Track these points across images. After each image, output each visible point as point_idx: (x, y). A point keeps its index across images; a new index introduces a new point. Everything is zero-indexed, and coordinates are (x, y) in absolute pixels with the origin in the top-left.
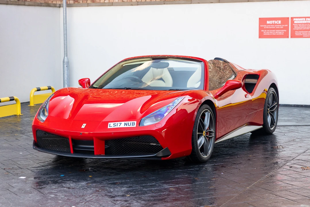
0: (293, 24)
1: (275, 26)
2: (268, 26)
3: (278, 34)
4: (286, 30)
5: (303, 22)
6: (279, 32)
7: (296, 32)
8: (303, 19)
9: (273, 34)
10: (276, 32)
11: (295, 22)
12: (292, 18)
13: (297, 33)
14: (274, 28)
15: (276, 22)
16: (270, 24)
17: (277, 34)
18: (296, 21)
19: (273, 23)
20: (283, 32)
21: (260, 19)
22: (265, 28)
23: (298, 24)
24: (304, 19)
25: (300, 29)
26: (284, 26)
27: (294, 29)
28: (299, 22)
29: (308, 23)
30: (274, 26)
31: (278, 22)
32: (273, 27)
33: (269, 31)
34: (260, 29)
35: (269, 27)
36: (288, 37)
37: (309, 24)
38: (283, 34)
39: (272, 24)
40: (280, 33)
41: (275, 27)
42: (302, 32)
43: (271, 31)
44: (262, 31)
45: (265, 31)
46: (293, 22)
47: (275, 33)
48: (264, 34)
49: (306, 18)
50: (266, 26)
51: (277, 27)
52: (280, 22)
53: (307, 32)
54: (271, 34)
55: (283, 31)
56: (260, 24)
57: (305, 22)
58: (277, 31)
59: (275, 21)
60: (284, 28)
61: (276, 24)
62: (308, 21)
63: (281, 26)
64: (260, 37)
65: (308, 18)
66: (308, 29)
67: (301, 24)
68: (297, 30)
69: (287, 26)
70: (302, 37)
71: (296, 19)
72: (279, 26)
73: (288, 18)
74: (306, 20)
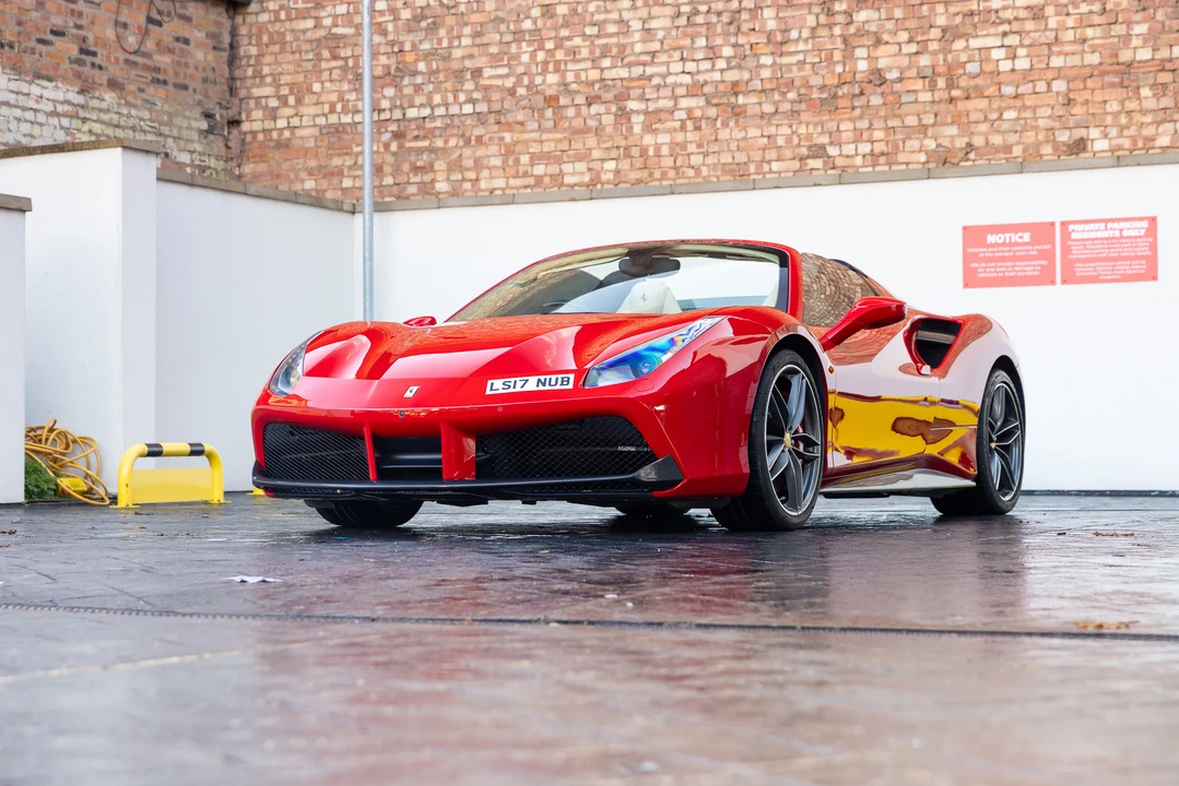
0: (1069, 243)
1: (1012, 248)
2: (990, 250)
3: (1023, 274)
4: (1044, 259)
5: (1099, 235)
6: (1026, 268)
7: (1077, 265)
8: (1097, 225)
9: (1007, 274)
10: (1016, 269)
11: (1074, 236)
12: (1064, 224)
13: (1080, 270)
14: (1009, 256)
15: (1015, 238)
16: (997, 245)
17: (1019, 274)
18: (1078, 233)
19: (1008, 241)
20: (1039, 268)
21: (965, 228)
22: (981, 255)
23: (1083, 240)
24: (1102, 226)
25: (1091, 256)
26: (1040, 248)
27: (1070, 257)
28: (1086, 236)
29: (1114, 238)
30: (1010, 251)
31: (1021, 237)
32: (1007, 254)
33: (994, 264)
34: (968, 259)
35: (994, 252)
36: (1053, 282)
37: (1116, 241)
38: (1037, 273)
39: (1004, 244)
40: (1030, 269)
41: (1011, 254)
42: (1097, 264)
43: (999, 264)
44: (974, 265)
45: (983, 265)
46: (1066, 235)
47: (1013, 271)
48: (980, 275)
49: (1106, 221)
50: (985, 250)
51: (1018, 254)
52: (1027, 237)
53: (1112, 263)
54: (1001, 274)
55: (1036, 263)
56: (965, 246)
57: (1106, 234)
58: (1018, 263)
59: (1013, 235)
60: (1041, 255)
61: (1017, 244)
62: (1113, 230)
63: (1031, 248)
64: (966, 285)
65: (1113, 220)
66: (1114, 255)
67: (1093, 240)
68: (1079, 261)
69: (1048, 250)
70: (1095, 280)
71: (1077, 227)
72: (1024, 248)
73: (1053, 224)
74: (1107, 230)
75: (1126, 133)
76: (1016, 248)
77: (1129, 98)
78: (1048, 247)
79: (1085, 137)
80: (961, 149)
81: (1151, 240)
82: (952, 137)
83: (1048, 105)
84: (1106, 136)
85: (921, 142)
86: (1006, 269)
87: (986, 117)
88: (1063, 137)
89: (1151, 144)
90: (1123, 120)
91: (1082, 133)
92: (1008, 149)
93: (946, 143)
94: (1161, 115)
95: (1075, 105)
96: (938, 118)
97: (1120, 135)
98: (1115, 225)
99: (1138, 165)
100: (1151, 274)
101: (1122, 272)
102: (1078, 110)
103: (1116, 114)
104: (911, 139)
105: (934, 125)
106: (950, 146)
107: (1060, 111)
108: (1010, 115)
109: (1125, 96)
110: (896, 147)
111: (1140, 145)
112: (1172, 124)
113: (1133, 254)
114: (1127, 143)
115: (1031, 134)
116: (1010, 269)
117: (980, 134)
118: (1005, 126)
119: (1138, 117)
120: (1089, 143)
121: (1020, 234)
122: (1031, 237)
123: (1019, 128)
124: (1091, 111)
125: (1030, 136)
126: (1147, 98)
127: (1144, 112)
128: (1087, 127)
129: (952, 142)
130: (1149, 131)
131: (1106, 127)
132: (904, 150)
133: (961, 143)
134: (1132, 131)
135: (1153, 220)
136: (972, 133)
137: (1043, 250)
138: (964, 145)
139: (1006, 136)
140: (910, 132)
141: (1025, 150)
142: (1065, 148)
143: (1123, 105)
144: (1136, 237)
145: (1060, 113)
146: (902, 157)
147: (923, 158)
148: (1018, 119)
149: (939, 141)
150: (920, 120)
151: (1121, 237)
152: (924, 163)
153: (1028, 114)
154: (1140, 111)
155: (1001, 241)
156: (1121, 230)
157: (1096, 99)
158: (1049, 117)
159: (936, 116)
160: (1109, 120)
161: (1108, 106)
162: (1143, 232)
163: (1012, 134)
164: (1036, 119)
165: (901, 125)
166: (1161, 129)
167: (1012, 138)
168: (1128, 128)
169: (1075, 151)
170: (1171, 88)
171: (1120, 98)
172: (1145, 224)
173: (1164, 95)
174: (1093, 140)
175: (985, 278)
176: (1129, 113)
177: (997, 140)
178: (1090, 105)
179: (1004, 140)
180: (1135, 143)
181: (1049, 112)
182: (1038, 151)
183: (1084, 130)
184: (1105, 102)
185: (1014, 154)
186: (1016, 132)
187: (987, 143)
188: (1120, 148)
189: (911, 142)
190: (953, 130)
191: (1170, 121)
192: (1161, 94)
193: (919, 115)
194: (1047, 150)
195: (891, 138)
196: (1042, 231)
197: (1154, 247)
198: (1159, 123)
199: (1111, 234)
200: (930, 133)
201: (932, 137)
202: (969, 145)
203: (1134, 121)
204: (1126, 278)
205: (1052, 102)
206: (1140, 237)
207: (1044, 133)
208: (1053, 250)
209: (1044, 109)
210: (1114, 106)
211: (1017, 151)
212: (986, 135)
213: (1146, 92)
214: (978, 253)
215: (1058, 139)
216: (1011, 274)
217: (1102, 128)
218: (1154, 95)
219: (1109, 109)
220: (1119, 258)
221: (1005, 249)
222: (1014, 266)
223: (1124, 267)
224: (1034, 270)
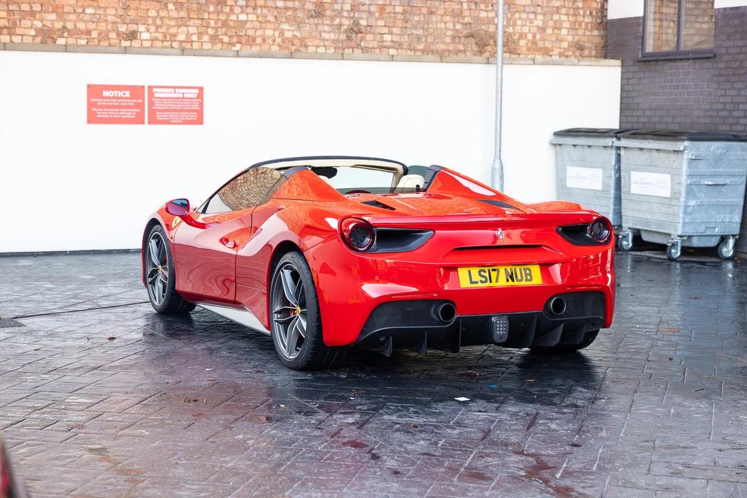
0: (153, 99)
1: (119, 101)
2: (105, 100)
3: (125, 117)
4: (138, 108)
5: (171, 96)
6: (127, 113)
7: (157, 113)
8: (170, 89)
9: (115, 116)
10: (121, 113)
11: (156, 95)
12: (150, 88)
13: (159, 116)
15: (121, 94)
16: (109, 98)
17: (123, 117)
18: (158, 93)
19: (116, 95)
20: (135, 114)
21: (89, 86)
22: (99, 103)
23: (161, 98)
24: (173, 90)
25: (166, 108)
26: (135, 101)
27: (153, 108)
28: (163, 95)
29: (179, 98)
30: (117, 102)
31: (124, 94)
32: (115, 104)
33: (107, 110)
34: (90, 105)
35: (107, 102)
36: (143, 123)
37: (180, 100)
38: (134, 117)
39: (114, 98)
40: (129, 114)
41: (118, 104)
42: (169, 113)
43: (110, 110)
44: (94, 109)
45: (100, 110)
46: (151, 94)
47: (119, 114)
48: (98, 116)
49: (175, 88)
50: (102, 100)
51: (122, 104)
52: (128, 94)
53: (178, 113)
54: (111, 116)
55: (133, 110)
56: (89, 96)
57: (174, 95)
58: (122, 110)
59: (119, 92)
60: (136, 106)
61: (121, 98)
62: (179, 93)
63: (130, 101)
64: (89, 122)
65: (182, 88)
66: (179, 108)
67: (166, 98)
68: (159, 111)
69: (140, 103)
70: (168, 122)
71: (158, 90)
72: (126, 101)
73: (143, 87)
74: (175, 92)
75: (160, 30)
76: (121, 101)
77: (161, 9)
78: (141, 101)
79: (136, 30)
80: (59, 30)
81: (200, 101)
82: (53, 21)
83: (114, 8)
84: (148, 31)
85: (32, 22)
86: (113, 113)
87: (74, 10)
88: (123, 28)
89: (174, 39)
90: (159, 22)
91: (133, 27)
92: (89, 33)
93: (48, 24)
94: (180, 22)
95: (130, 9)
96: (43, 7)
97: (157, 31)
98: (180, 90)
99: (194, 55)
100: (199, 121)
101: (183, 119)
102: (131, 13)
103: (154, 18)
104: (25, 19)
105: (40, 12)
106: (50, 26)
107: (120, 12)
108: (90, 11)
109: (159, 7)
110: (15, 24)
111: (168, 38)
112: (186, 28)
113: (190, 108)
114: (160, 36)
115: (103, 24)
116: (117, 113)
117: (71, 21)
118: (87, 18)
119: (166, 21)
120: (139, 34)
121: (124, 92)
122: (131, 94)
123: (95, 20)
124: (139, 15)
125: (103, 26)
126: (172, 10)
127: (170, 18)
128: (137, 24)
129: (52, 25)
130: (173, 30)
131: (148, 25)
132: (20, 27)
133: (59, 25)
134: (163, 29)
135: (201, 89)
136: (66, 20)
137: (137, 102)
138: (60, 27)
139: (88, 25)
140: (24, 15)
141: (99, 34)
142: (125, 36)
143: (158, 13)
144: (192, 99)
145: (121, 13)
146: (19, 31)
147: (33, 32)
148: (95, 14)
149: (45, 23)
150: (31, 7)
151: (184, 98)
152: (33, 36)
153: (101, 12)
154: (168, 18)
155: (111, 96)
156: (183, 94)
157: (142, 7)
158: (114, 15)
159: (42, 6)
160: (150, 21)
161: (149, 12)
162: (195, 96)
163: (91, 23)
164: (106, 15)
165: (18, 9)
166: (180, 30)
167: (91, 26)
168: (161, 27)
169: (131, 38)
170: (185, 6)
171: (157, 9)
172: (197, 91)
173: (182, 9)
174: (140, 33)
175: (101, 118)
176: (162, 18)
177: (81, 26)
178: (139, 10)
179: (86, 27)
180: (165, 36)
181: (114, 12)
182: (107, 36)
183: (136, 26)
184: (148, 10)
185: (93, 36)
186: (94, 22)
187: (75, 27)
188: (157, 39)
189: (25, 21)
190: (53, 17)
191: (185, 26)
192: (180, 9)
193: (30, 4)
194: (113, 35)
195: (11, 17)
196: (137, 91)
197: (201, 105)
198: (179, 26)
199: (177, 95)
200: (37, 16)
201: (38, 20)
202: (64, 27)
203: (165, 23)
204: (186, 122)
205: (116, 6)
206: (195, 98)
207: (111, 25)
208: (143, 103)
209: (111, 9)
210: (153, 13)
211: (94, 34)
212: (75, 22)
213: (171, 6)
214: (97, 102)
215: (119, 30)
216: (118, 116)
217: (146, 26)
218: (176, 8)
219: (150, 14)
220: (182, 110)
221: (114, 100)
222: (120, 112)
223: (184, 116)
224: (132, 115)
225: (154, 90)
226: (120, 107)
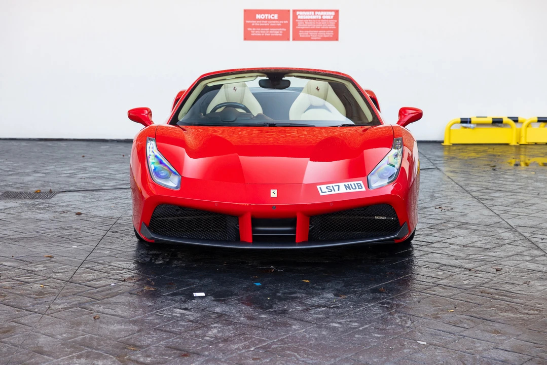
0: (297, 20)
1: (269, 22)
2: (258, 22)
3: (274, 35)
4: (285, 28)
5: (311, 17)
6: (275, 32)
7: (300, 31)
8: (310, 12)
9: (266, 34)
10: (271, 32)
11: (299, 17)
12: (295, 11)
13: (301, 34)
14: (267, 26)
15: (270, 16)
16: (261, 20)
17: (272, 35)
18: (301, 16)
19: (266, 18)
20: (281, 32)
21: (245, 11)
22: (253, 24)
23: (303, 19)
24: (313, 13)
25: (307, 27)
26: (282, 22)
27: (297, 27)
28: (305, 17)
29: (318, 19)
30: (267, 23)
31: (273, 17)
32: (266, 25)
33: (259, 29)
34: (246, 26)
35: (259, 23)
36: (288, 39)
37: (319, 21)
38: (281, 35)
39: (265, 20)
40: (277, 32)
41: (268, 24)
42: (310, 31)
43: (262, 29)
44: (249, 29)
45: (254, 29)
46: (295, 17)
47: (269, 33)
48: (252, 34)
49: (315, 11)
50: (255, 22)
51: (272, 25)
52: (276, 16)
53: (317, 32)
54: (263, 35)
55: (280, 29)
56: (245, 19)
57: (314, 17)
58: (271, 29)
59: (269, 15)
60: (283, 26)
61: (271, 20)
62: (318, 15)
63: (277, 22)
64: (245, 39)
65: (318, 11)
66: (318, 27)
67: (308, 19)
68: (302, 30)
69: (286, 23)
70: (309, 39)
71: (301, 13)
72: (274, 22)
73: (289, 11)
74: (315, 15)
76: (271, 22)
78: (286, 22)
81: (336, 21)
86: (264, 32)
98: (319, 13)
100: (335, 38)
101: (322, 36)
113: (327, 27)
116: (268, 32)
121: (273, 15)
122: (278, 17)
135: (337, 12)
137: (284, 23)
144: (329, 19)
151: (322, 19)
155: (263, 18)
156: (322, 16)
162: (332, 17)
172: (333, 13)
175: (255, 36)
196: (283, 14)
197: (337, 25)
199: (317, 17)
204: (324, 39)
206: (331, 19)
208: (289, 23)
214: (251, 23)
216: (268, 35)
220: (320, 29)
221: (265, 22)
222: (269, 31)
223: (323, 34)
224: (279, 33)
225: (298, 13)
226: (269, 27)
